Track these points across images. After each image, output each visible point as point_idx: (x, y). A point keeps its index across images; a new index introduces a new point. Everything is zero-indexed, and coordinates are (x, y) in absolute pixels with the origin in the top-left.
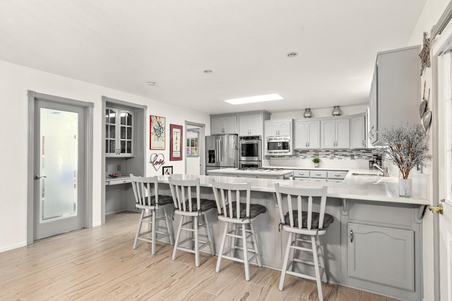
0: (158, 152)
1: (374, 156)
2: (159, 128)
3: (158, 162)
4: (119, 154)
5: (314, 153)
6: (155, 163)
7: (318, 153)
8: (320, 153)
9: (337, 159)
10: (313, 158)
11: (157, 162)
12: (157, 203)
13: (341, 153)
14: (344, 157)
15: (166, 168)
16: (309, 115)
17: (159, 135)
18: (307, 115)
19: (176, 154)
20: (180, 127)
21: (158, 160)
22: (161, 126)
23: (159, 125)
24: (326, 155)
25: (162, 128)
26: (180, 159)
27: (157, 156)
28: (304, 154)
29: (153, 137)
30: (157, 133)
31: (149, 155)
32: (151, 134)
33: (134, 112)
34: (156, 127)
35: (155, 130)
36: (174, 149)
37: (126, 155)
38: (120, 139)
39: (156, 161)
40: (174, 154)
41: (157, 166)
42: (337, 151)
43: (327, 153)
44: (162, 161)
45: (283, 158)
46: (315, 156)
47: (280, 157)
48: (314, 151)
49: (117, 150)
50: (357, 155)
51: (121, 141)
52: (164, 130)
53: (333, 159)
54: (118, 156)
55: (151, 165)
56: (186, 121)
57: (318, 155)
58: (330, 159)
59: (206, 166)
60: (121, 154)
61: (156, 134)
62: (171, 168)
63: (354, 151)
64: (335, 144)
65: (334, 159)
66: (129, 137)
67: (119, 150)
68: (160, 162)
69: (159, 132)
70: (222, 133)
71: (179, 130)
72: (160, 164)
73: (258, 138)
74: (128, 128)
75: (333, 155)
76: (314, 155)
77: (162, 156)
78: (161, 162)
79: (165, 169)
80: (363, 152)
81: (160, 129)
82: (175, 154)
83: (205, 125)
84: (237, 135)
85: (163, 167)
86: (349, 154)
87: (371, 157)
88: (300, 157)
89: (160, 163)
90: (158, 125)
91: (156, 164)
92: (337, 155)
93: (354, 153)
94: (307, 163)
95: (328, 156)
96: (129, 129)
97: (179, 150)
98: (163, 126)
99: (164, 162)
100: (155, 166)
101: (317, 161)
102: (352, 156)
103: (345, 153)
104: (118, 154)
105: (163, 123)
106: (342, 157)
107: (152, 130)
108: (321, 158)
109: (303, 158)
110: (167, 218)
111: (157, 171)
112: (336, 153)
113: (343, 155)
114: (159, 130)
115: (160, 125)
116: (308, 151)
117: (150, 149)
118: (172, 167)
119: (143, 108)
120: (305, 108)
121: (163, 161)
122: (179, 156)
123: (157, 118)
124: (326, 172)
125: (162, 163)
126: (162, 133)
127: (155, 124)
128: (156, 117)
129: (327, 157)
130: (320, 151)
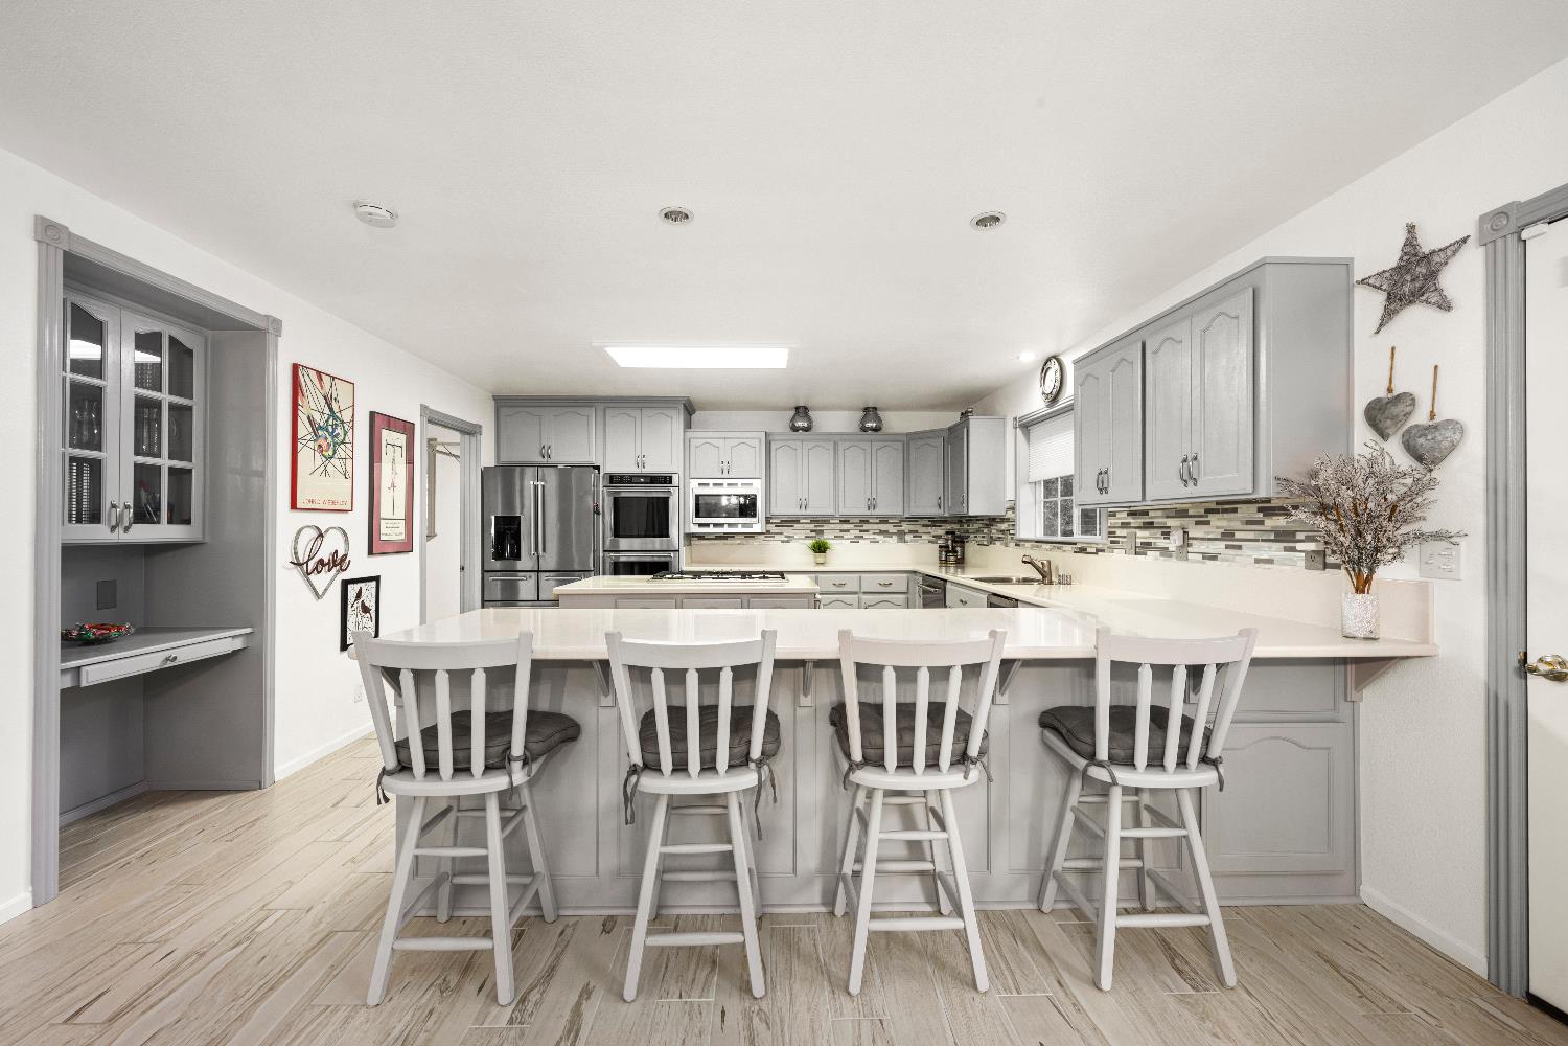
0: (324, 521)
1: (947, 533)
2: (331, 422)
3: (326, 561)
4: (127, 529)
5: (812, 526)
6: (311, 564)
7: (822, 527)
8: (826, 527)
9: (868, 541)
10: (811, 542)
11: (321, 561)
12: (517, 759)
13: (876, 526)
14: (882, 536)
15: (357, 587)
16: (806, 425)
17: (331, 453)
18: (799, 424)
19: (391, 531)
20: (407, 428)
21: (325, 554)
22: (338, 415)
23: (331, 409)
24: (842, 531)
25: (343, 422)
26: (405, 548)
27: (321, 535)
28: (787, 531)
29: (305, 455)
30: (321, 441)
31: (286, 530)
32: (300, 446)
33: (206, 339)
34: (317, 417)
35: (315, 428)
36: (385, 510)
37: (163, 532)
38: (130, 459)
39: (316, 559)
40: (383, 530)
41: (321, 580)
42: (867, 522)
43: (845, 526)
44: (340, 555)
45: (729, 541)
46: (814, 534)
47: (719, 537)
48: (811, 522)
49: (114, 506)
50: (911, 532)
51: (138, 467)
52: (350, 434)
53: (858, 542)
54: (120, 537)
55: (296, 574)
56: (424, 408)
57: (822, 532)
58: (851, 542)
59: (484, 571)
60: (136, 527)
61: (320, 446)
62: (374, 583)
64: (872, 506)
65: (861, 541)
66: (181, 449)
67: (127, 507)
68: (334, 561)
69: (330, 440)
70: (539, 459)
71: (401, 439)
72: (334, 570)
73: (666, 480)
74: (172, 407)
75: (858, 533)
76: (812, 531)
77: (341, 539)
78: (338, 562)
79: (353, 590)
80: (924, 526)
81: (335, 426)
82: (388, 531)
83: (480, 427)
84: (598, 468)
85: (345, 584)
86: (894, 530)
87: (939, 537)
88: (777, 537)
89: (335, 565)
90: (327, 411)
91: (319, 573)
92: (867, 531)
93: (905, 527)
94: (793, 553)
95: (846, 535)
96: (181, 414)
97: (401, 513)
98: (346, 416)
99: (347, 561)
100: (312, 577)
101: (820, 548)
102: (901, 535)
103: (883, 527)
104: (120, 530)
105: (344, 401)
106: (878, 537)
107: (304, 430)
108: (828, 537)
109: (783, 542)
110: (530, 809)
111: (318, 596)
112: (866, 527)
113: (881, 532)
114: (331, 430)
115: (336, 410)
116: (797, 522)
117: (293, 506)
118: (377, 579)
119: (262, 325)
120: (794, 405)
121: (346, 556)
122: (403, 537)
123: (320, 379)
124: (858, 575)
125: (340, 563)
126: (342, 443)
127: (312, 405)
128: (319, 374)
130: (827, 522)
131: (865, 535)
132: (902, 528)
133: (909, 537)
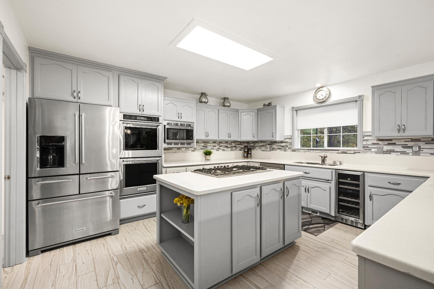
1: (245, 147)
5: (203, 144)
7: (207, 144)
9: (222, 150)
13: (224, 144)
14: (226, 148)
24: (213, 146)
48: (203, 142)
53: (219, 150)
57: (206, 147)
58: (217, 150)
59: (29, 178)
63: (233, 142)
73: (156, 119)
75: (218, 147)
76: (203, 146)
80: (238, 144)
83: (26, 67)
86: (230, 146)
87: (243, 148)
92: (221, 146)
93: (233, 144)
95: (215, 148)
101: (207, 153)
102: (232, 147)
103: (227, 145)
108: (209, 149)
112: (221, 144)
129: (213, 148)
130: (208, 143)
131: (221, 148)
132: (232, 145)
133: (234, 148)
